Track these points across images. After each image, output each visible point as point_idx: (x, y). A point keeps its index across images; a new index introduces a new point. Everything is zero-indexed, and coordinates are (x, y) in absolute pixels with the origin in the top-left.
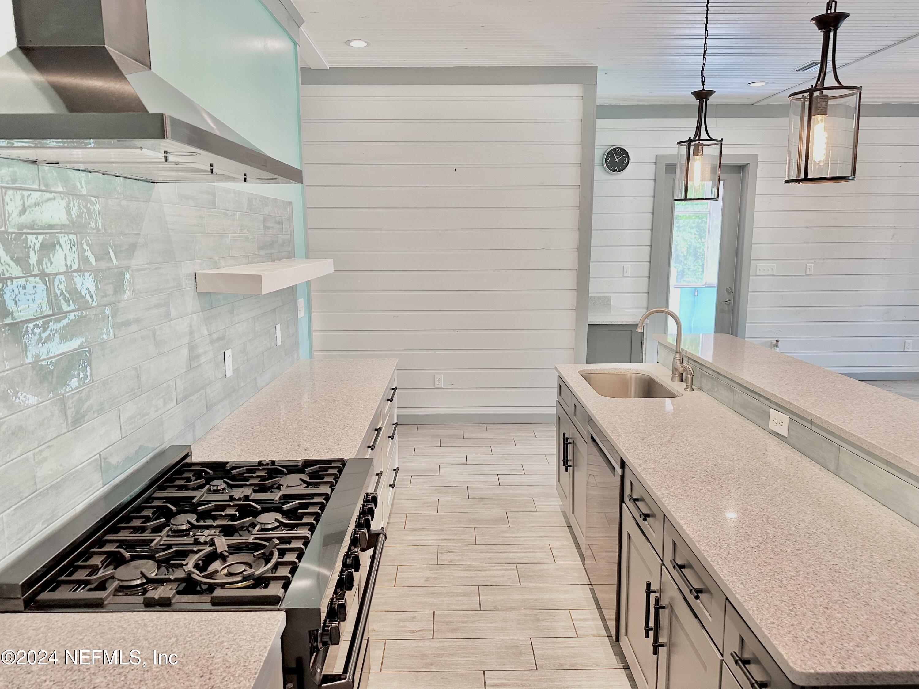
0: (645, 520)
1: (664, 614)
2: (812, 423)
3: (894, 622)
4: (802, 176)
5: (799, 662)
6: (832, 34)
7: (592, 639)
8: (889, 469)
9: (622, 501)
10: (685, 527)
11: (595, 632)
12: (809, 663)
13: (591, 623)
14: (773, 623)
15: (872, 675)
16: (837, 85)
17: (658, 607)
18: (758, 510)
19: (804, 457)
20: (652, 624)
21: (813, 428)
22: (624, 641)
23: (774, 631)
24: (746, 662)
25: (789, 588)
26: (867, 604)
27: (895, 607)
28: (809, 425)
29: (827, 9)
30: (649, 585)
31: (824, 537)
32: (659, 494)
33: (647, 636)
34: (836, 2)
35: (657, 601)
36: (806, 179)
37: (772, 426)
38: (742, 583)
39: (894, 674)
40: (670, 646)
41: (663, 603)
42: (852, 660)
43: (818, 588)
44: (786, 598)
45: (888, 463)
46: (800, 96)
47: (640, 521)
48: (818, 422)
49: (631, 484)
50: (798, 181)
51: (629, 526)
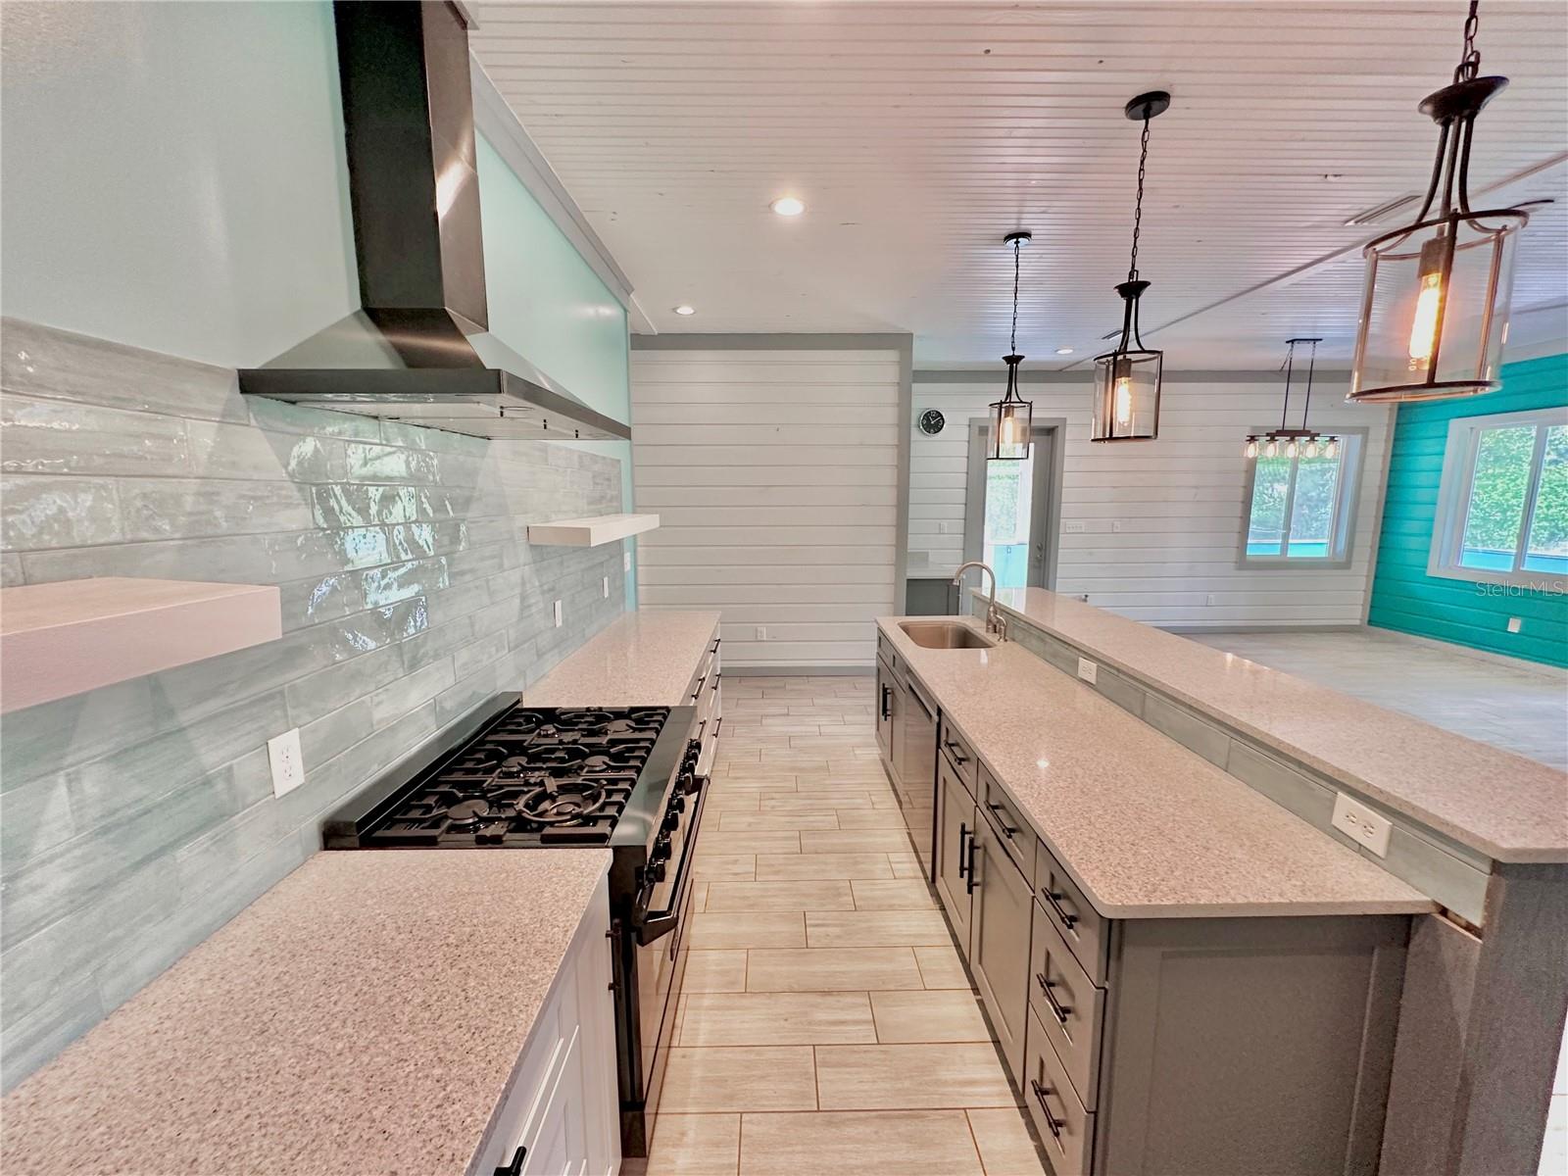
0: (960, 764)
1: (978, 854)
2: (1118, 670)
3: (1198, 858)
4: (1108, 436)
5: (1107, 896)
6: (1134, 301)
7: (909, 881)
8: (1192, 713)
9: (938, 746)
10: (997, 769)
11: (912, 874)
12: (1117, 896)
13: (907, 866)
14: (1082, 859)
15: (1177, 907)
16: (1139, 349)
17: (972, 847)
18: (1067, 753)
19: (1112, 703)
20: (966, 865)
21: (1121, 675)
22: (940, 883)
23: (1083, 866)
24: (1057, 897)
25: (1097, 826)
26: (1171, 841)
27: (1198, 843)
28: (1116, 673)
29: (1130, 278)
30: (963, 826)
31: (1131, 778)
32: (973, 738)
33: (962, 876)
34: (1137, 272)
35: (972, 841)
36: (1111, 438)
37: (1082, 674)
38: (1052, 822)
39: (1198, 906)
40: (984, 885)
41: (977, 843)
42: (1158, 893)
43: (1125, 826)
44: (1094, 835)
45: (1190, 707)
46: (1104, 360)
47: (955, 765)
48: (1124, 669)
49: (947, 729)
50: (1104, 440)
51: (945, 771)
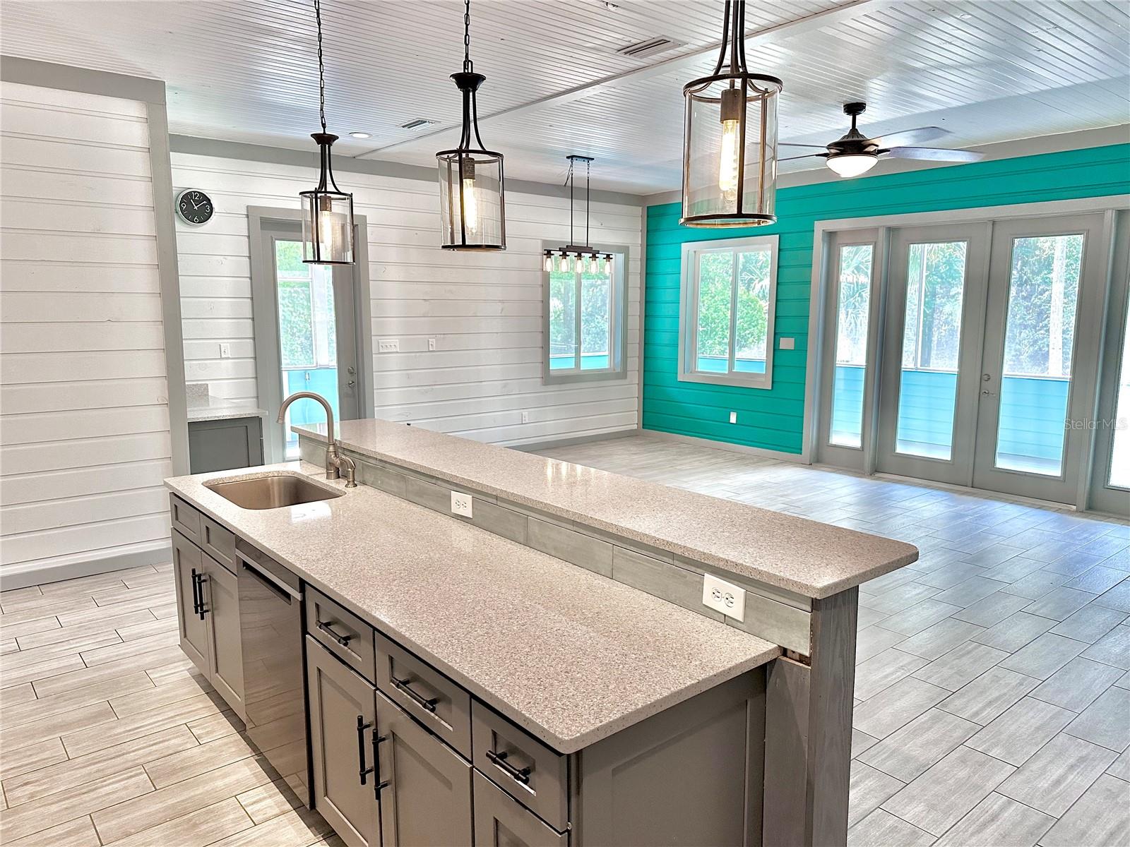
0: (346, 645)
1: (385, 747)
2: (497, 498)
3: (621, 666)
4: (459, 242)
5: (565, 731)
6: (471, 94)
7: (275, 821)
8: (575, 528)
9: (305, 631)
11: (277, 811)
12: (573, 728)
13: (269, 802)
14: (530, 703)
15: (623, 718)
16: (480, 149)
17: (377, 740)
18: (472, 596)
19: (493, 535)
20: (370, 763)
21: (499, 503)
22: (326, 806)
23: (534, 710)
24: (503, 756)
25: (530, 665)
26: (596, 658)
27: (617, 652)
28: (494, 501)
29: (465, 68)
30: (360, 720)
31: (539, 607)
33: (363, 782)
34: (472, 62)
35: (375, 734)
36: (464, 246)
37: (455, 509)
38: (487, 674)
39: (638, 711)
40: (396, 783)
41: (381, 734)
42: (605, 712)
43: (553, 656)
44: (530, 675)
46: (445, 156)
47: (340, 648)
48: (504, 496)
49: (317, 606)
50: (453, 247)
51: (318, 659)
